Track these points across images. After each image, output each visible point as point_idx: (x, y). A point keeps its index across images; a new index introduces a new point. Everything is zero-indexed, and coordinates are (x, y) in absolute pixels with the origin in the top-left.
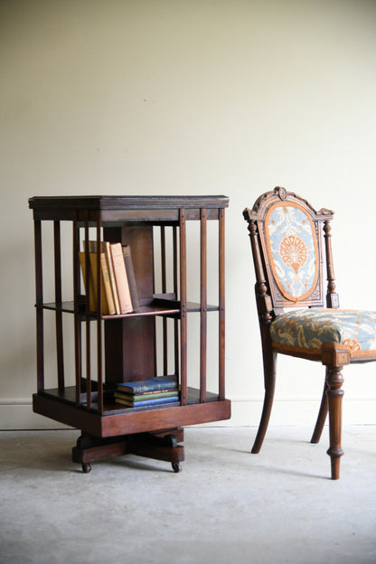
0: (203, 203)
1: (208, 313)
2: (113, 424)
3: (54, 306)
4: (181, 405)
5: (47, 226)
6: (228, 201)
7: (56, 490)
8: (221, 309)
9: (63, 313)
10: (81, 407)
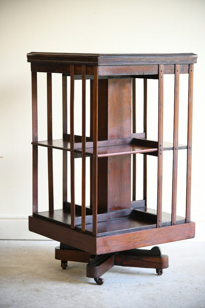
0: (177, 60)
1: (179, 151)
2: (105, 244)
3: (46, 143)
4: (157, 227)
5: (42, 76)
6: (197, 58)
7: (55, 293)
8: (188, 148)
9: (53, 149)
10: (76, 229)
